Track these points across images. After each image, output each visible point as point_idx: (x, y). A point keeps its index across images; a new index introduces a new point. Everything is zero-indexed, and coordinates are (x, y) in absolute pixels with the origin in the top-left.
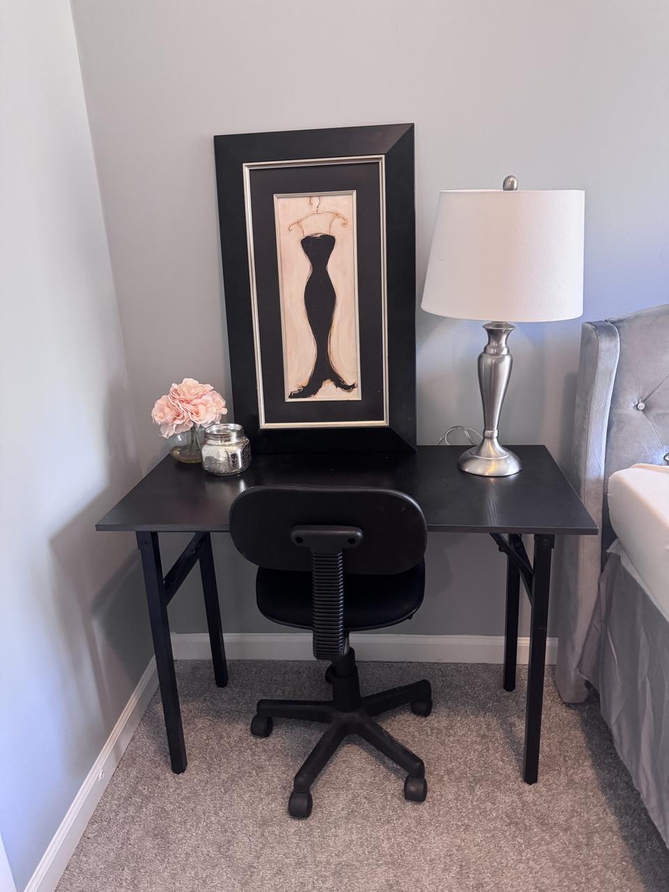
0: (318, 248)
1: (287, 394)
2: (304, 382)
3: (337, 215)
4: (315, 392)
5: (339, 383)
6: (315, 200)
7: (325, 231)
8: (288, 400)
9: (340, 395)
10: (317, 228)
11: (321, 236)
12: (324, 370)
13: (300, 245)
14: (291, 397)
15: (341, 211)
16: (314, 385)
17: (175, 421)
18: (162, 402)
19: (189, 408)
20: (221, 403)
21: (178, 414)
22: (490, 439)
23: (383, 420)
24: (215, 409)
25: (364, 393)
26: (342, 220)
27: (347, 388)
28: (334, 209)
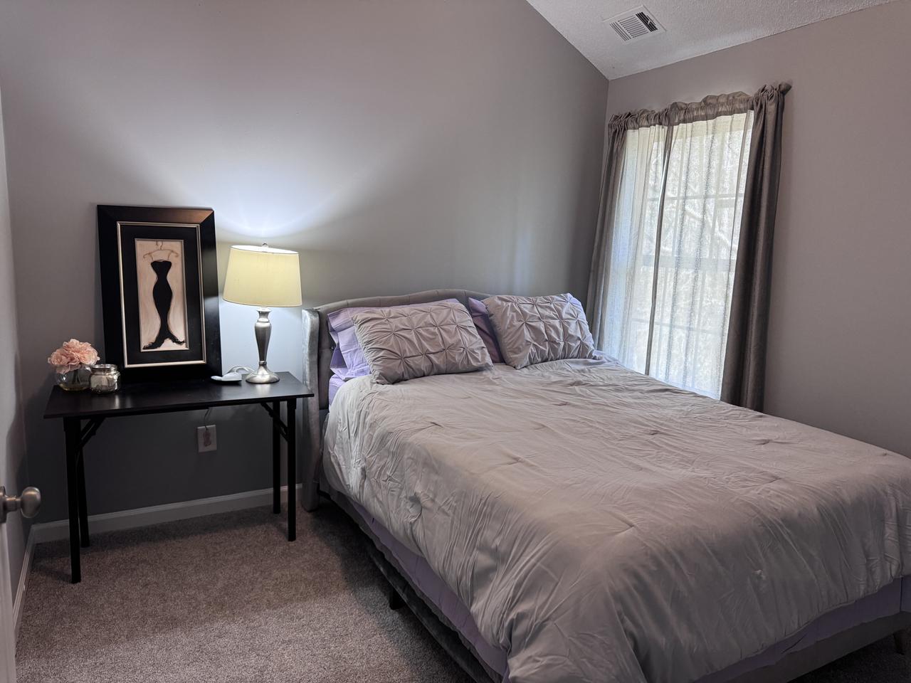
0: (162, 268)
1: (142, 347)
2: (153, 339)
3: (172, 251)
4: (159, 346)
5: (175, 340)
6: (160, 243)
7: (165, 259)
8: (143, 351)
9: (175, 347)
10: (161, 256)
11: (163, 261)
12: (165, 333)
13: (150, 266)
14: (144, 349)
15: (175, 250)
16: (159, 341)
17: (70, 364)
18: (57, 352)
19: (79, 355)
20: (96, 354)
21: (72, 359)
22: (264, 365)
23: (202, 360)
24: (94, 357)
25: (191, 344)
26: (175, 255)
27: (180, 343)
28: (171, 248)
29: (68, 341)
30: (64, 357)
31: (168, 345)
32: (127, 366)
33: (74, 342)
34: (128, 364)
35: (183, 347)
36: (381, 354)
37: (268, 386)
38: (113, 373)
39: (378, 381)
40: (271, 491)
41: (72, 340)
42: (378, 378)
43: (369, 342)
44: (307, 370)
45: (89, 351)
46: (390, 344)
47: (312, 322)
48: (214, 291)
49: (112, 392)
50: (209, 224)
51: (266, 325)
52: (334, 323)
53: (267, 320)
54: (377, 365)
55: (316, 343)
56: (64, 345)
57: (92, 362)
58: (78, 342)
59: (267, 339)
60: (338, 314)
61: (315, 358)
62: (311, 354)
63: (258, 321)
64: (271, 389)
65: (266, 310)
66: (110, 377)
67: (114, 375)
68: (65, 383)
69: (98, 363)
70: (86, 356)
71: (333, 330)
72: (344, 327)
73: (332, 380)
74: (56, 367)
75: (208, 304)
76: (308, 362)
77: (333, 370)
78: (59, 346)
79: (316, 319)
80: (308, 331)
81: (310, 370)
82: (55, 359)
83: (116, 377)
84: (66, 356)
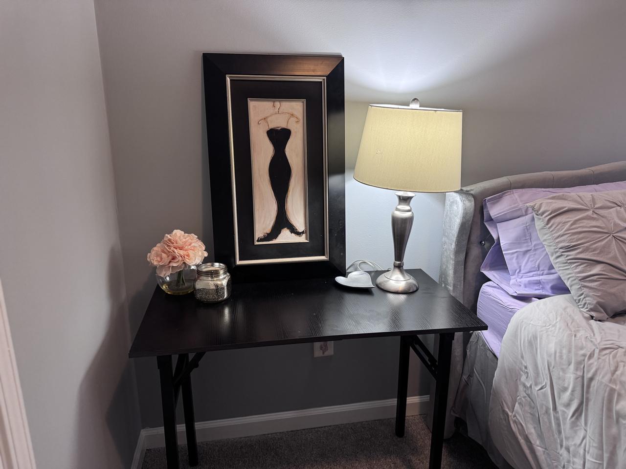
0: (279, 137)
1: (256, 238)
2: (268, 230)
3: (292, 115)
4: (276, 237)
5: (293, 230)
6: (277, 104)
7: (284, 126)
8: (257, 243)
9: (293, 239)
10: (279, 123)
11: (281, 129)
12: (282, 222)
13: (266, 134)
14: (258, 241)
15: (295, 113)
16: (275, 232)
17: (172, 264)
18: (157, 248)
19: (182, 252)
20: (204, 248)
21: (174, 258)
22: (399, 267)
23: (323, 255)
24: (200, 253)
25: (311, 237)
26: (295, 119)
27: (299, 234)
28: (290, 111)
29: (170, 232)
30: (164, 255)
31: (285, 237)
32: (239, 262)
33: (178, 233)
34: (240, 260)
35: (302, 239)
36: (597, 269)
37: (403, 297)
38: (221, 277)
39: (593, 314)
40: (394, 402)
41: (175, 231)
42: (591, 310)
43: (569, 249)
44: (451, 272)
45: (194, 247)
46: (611, 255)
47: (465, 209)
48: (339, 168)
49: (222, 301)
50: (337, 76)
51: (408, 214)
52: (495, 211)
53: (408, 208)
54: (590, 288)
55: (466, 238)
56: (165, 239)
57: (198, 261)
58: (183, 232)
59: (407, 234)
60: (500, 197)
61: (462, 256)
62: (457, 252)
63: (397, 209)
64: (407, 300)
65: (410, 194)
66: (219, 283)
67: (223, 280)
68: (169, 284)
69: (206, 261)
70: (191, 253)
71: (490, 219)
72: (508, 217)
73: (485, 287)
74: (155, 268)
75: (333, 182)
76: (452, 262)
77: (488, 274)
78: (159, 239)
79: (470, 204)
80: (457, 221)
81: (455, 272)
82: (155, 257)
83: (225, 283)
84: (168, 253)
